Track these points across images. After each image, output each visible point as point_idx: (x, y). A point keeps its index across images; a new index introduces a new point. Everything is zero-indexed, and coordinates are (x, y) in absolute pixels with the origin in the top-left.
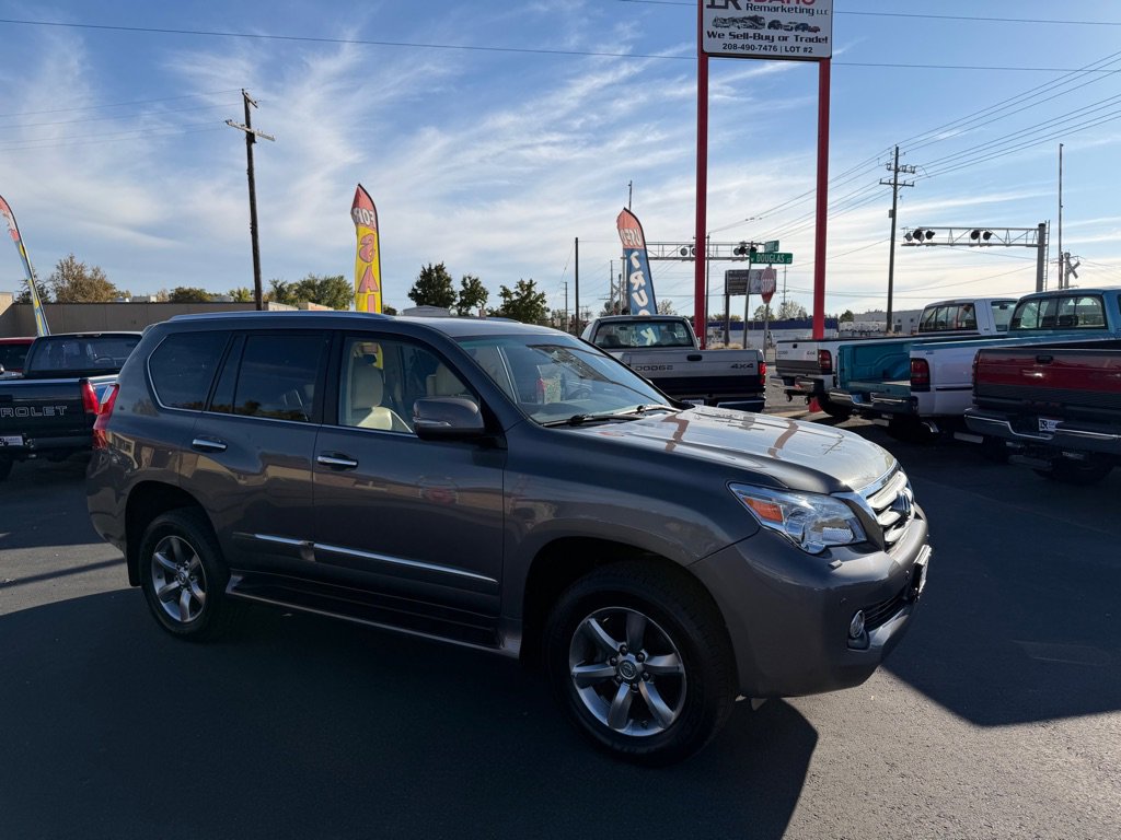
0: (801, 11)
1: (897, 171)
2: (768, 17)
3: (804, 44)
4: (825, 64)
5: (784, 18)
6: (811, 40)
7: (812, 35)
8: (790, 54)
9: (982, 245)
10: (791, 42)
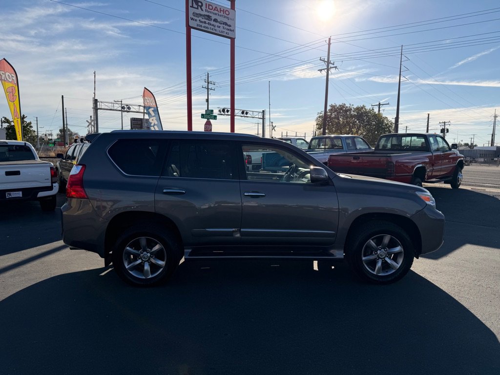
0: (225, 17)
1: (208, 83)
2: (213, 17)
3: (226, 31)
4: (233, 41)
5: (219, 19)
6: (228, 30)
7: (229, 28)
8: (221, 34)
9: (245, 117)
10: (221, 29)
